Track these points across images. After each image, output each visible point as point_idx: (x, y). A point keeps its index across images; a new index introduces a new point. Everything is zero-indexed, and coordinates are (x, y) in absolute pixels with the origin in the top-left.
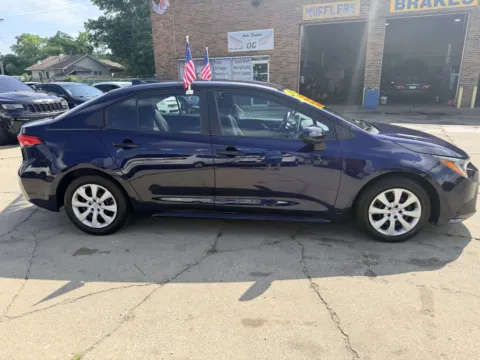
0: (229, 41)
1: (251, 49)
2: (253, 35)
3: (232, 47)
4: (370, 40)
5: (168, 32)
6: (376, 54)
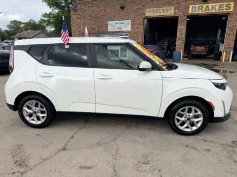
0: (109, 25)
1: (120, 30)
2: (121, 23)
3: (110, 29)
4: (179, 27)
5: (78, 21)
6: (182, 34)
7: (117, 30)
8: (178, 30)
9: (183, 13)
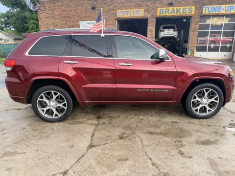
0: (80, 26)
2: (92, 23)
4: (148, 28)
5: (47, 20)
6: (152, 34)
8: (148, 31)
9: (152, 15)
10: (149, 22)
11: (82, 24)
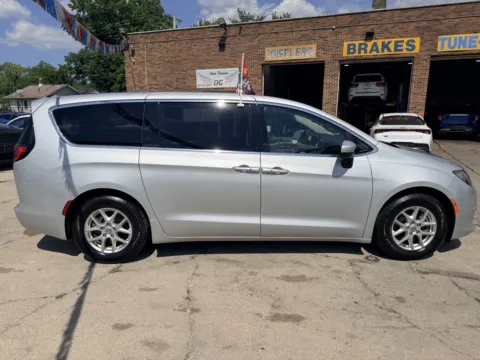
0: (198, 77)
1: (218, 86)
2: (219, 73)
3: (200, 83)
4: (326, 80)
5: (140, 68)
6: (332, 94)
7: (213, 86)
8: (325, 86)
9: (333, 55)
10: (326, 70)
11: (201, 76)
